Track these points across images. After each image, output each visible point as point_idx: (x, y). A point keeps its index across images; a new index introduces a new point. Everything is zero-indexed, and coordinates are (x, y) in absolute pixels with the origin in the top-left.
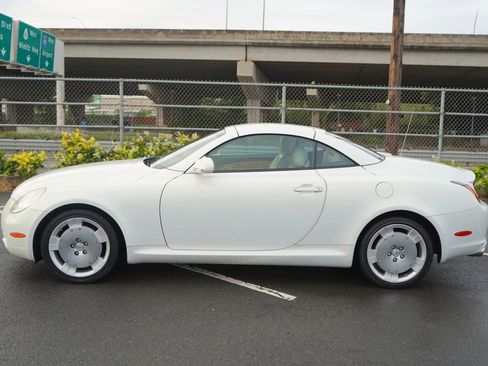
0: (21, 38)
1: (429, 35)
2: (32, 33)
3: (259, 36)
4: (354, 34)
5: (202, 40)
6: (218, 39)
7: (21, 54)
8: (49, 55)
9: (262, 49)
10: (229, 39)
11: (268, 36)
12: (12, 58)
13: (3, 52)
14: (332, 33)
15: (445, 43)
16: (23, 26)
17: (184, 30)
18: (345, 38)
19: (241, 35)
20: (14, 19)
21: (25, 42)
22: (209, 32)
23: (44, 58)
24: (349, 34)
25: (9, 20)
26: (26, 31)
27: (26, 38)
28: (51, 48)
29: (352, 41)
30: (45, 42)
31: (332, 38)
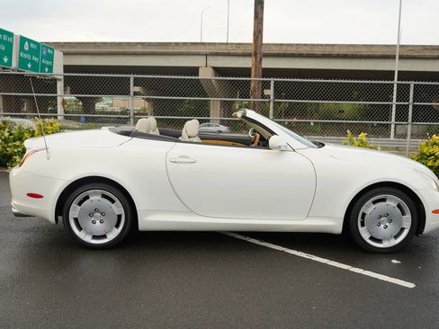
0: (22, 49)
1: (352, 45)
2: (32, 45)
3: (217, 47)
4: (292, 45)
5: (171, 51)
6: (184, 50)
7: (22, 62)
8: (48, 63)
9: (219, 57)
10: (193, 50)
11: (224, 47)
12: (14, 65)
13: (6, 60)
14: (275, 44)
15: (364, 52)
16: (23, 40)
17: (158, 43)
18: (284, 48)
19: (202, 47)
20: (15, 34)
21: (26, 52)
22: (177, 44)
23: (44, 66)
24: (288, 45)
25: (11, 35)
26: (27, 43)
27: (26, 48)
28: (50, 57)
29: (290, 50)
30: (44, 52)
31: (274, 48)
